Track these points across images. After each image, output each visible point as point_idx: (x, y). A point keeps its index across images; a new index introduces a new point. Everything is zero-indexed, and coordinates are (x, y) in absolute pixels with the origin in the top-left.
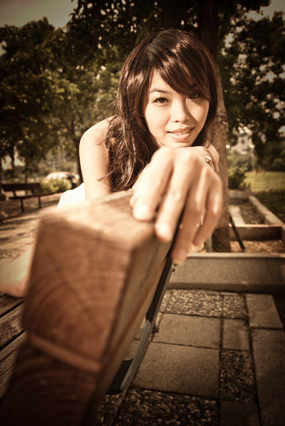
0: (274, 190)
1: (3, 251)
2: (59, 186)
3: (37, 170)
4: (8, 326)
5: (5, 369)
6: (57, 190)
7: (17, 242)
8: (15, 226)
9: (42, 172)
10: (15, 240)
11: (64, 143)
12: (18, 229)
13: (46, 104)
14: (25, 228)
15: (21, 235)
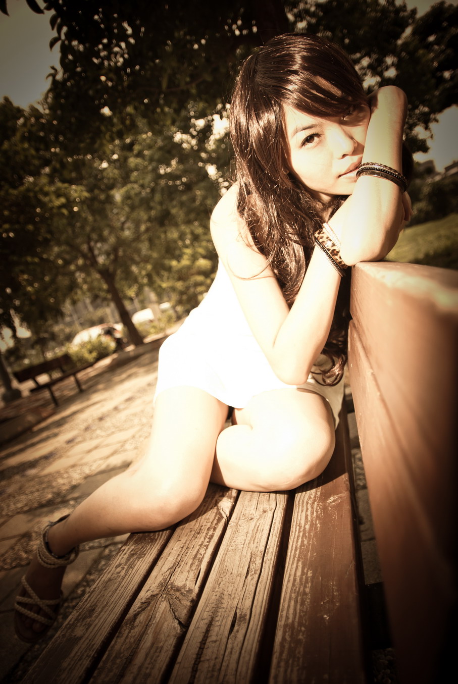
0: (431, 252)
1: (55, 474)
2: (97, 349)
3: (53, 337)
4: (172, 588)
5: (217, 660)
6: (96, 357)
7: (70, 453)
8: (56, 430)
9: (62, 337)
10: (66, 452)
11: (85, 282)
12: (62, 434)
13: (43, 230)
14: (72, 429)
15: (70, 442)
